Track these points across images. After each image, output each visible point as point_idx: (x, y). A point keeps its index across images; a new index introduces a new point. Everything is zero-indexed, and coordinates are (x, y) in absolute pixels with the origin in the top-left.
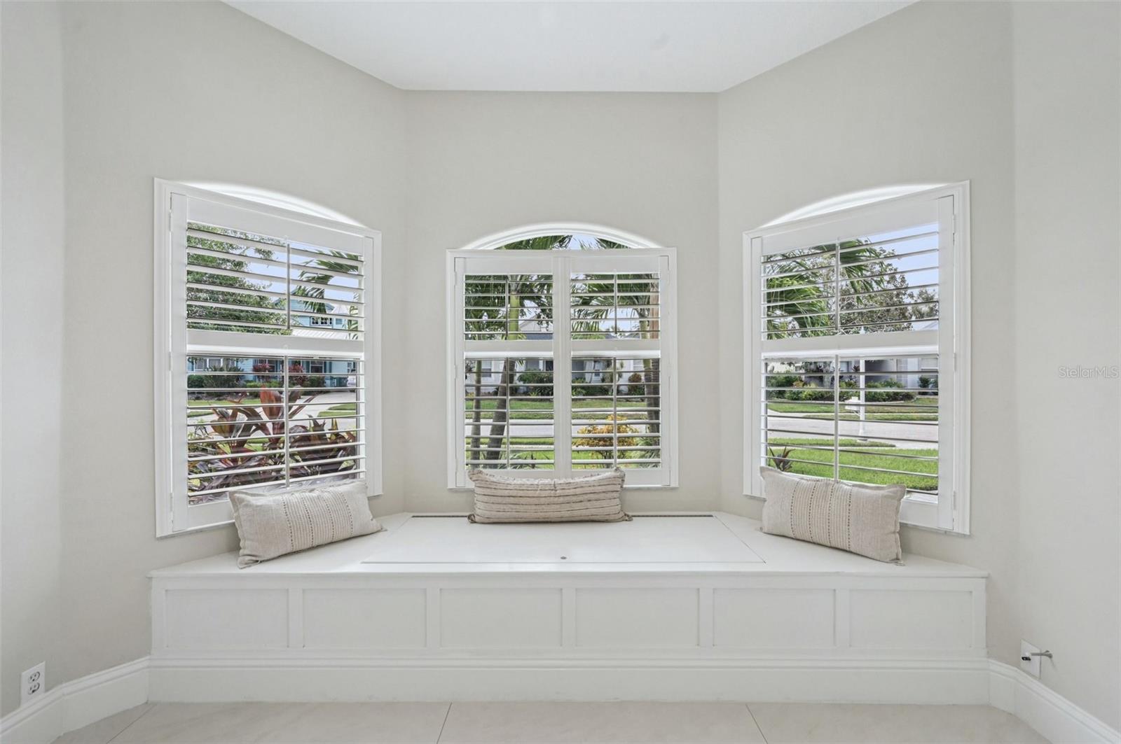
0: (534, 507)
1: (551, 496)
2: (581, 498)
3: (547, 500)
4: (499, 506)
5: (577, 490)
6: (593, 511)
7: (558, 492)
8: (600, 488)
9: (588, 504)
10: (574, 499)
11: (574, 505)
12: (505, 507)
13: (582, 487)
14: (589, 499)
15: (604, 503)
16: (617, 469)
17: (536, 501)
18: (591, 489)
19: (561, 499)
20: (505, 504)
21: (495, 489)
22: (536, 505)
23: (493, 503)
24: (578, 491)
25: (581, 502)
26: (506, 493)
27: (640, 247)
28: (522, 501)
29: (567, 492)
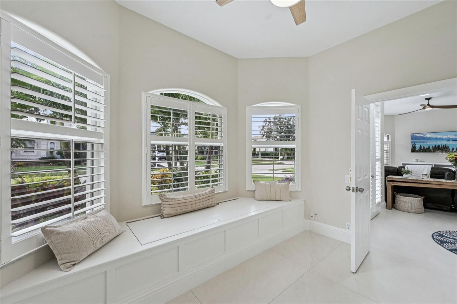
0: (191, 206)
1: (196, 200)
2: (206, 199)
3: (195, 202)
4: (176, 208)
6: (210, 203)
7: (198, 198)
9: (208, 201)
10: (204, 200)
11: (204, 202)
12: (180, 208)
13: (205, 195)
16: (212, 187)
17: (191, 203)
18: (208, 195)
19: (199, 201)
20: (180, 207)
22: (191, 205)
23: (174, 207)
24: (205, 197)
26: (179, 202)
27: (214, 105)
28: (186, 204)
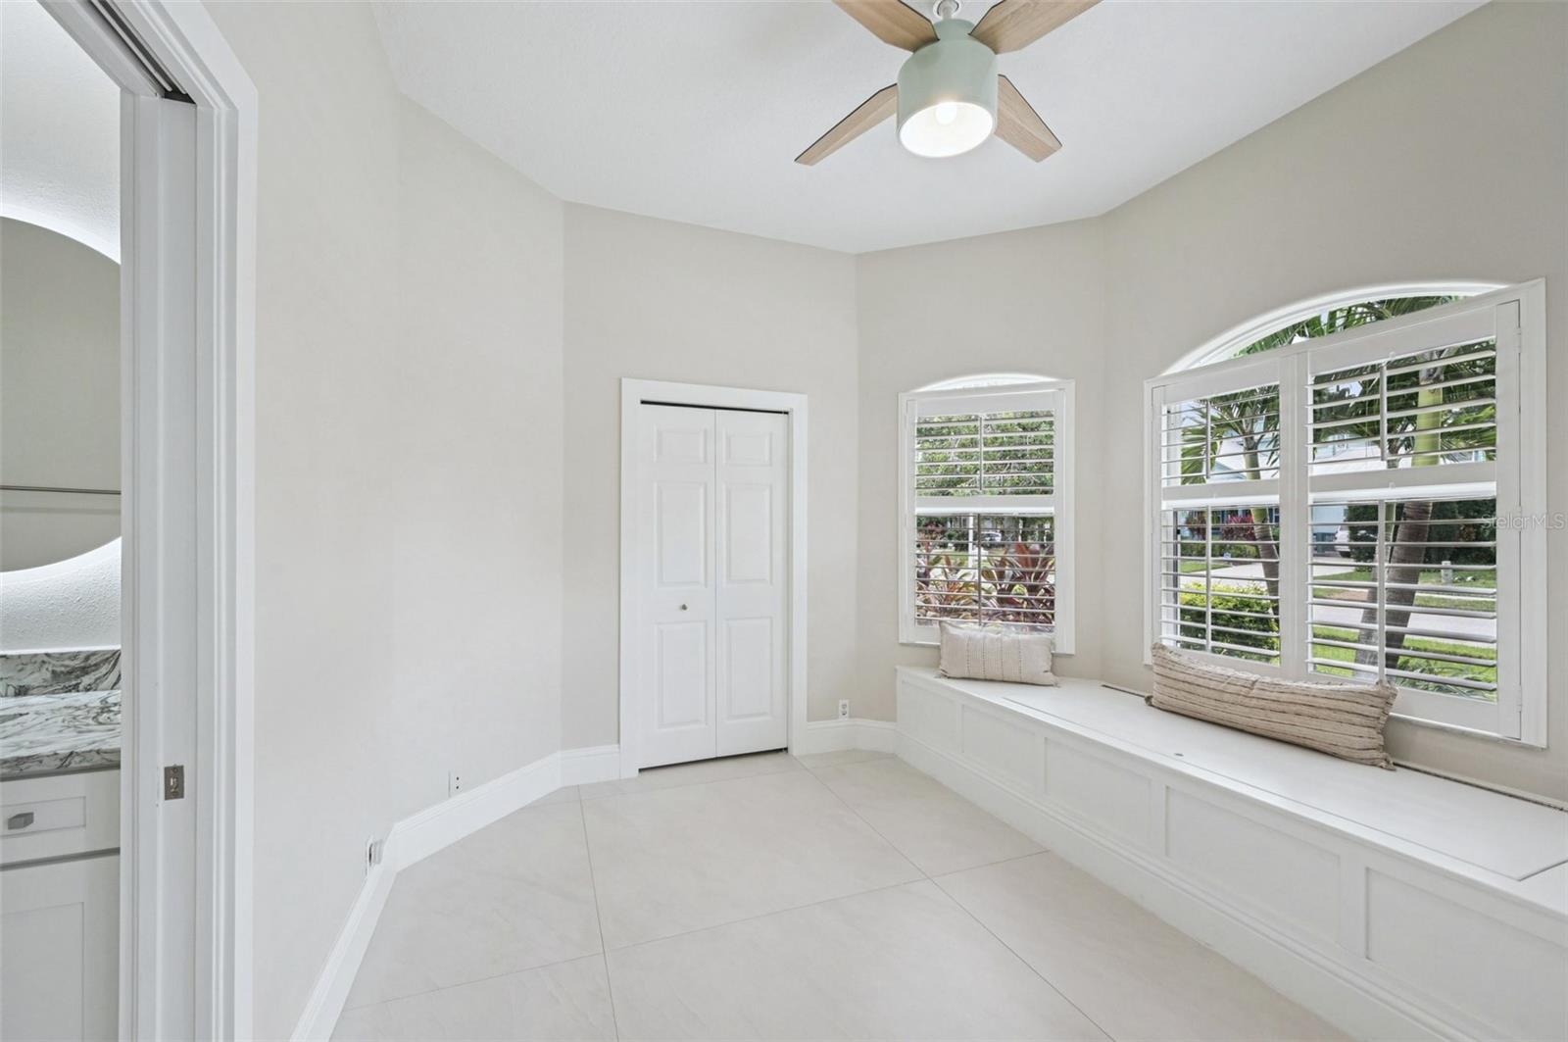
0: (1213, 702)
1: (1239, 695)
2: (1285, 708)
3: (1231, 698)
4: (1171, 690)
5: (1284, 695)
6: (1305, 732)
7: (1254, 691)
8: (1325, 701)
9: (1296, 719)
10: (1274, 706)
11: (1270, 714)
12: (1178, 693)
14: (1299, 712)
15: (1326, 726)
17: (1216, 695)
19: (1254, 702)
20: (1178, 690)
21: (1170, 669)
22: (1216, 700)
23: (1169, 687)
24: (1284, 697)
25: (1284, 712)
26: (1181, 676)
28: (1199, 690)
29: (1266, 695)
